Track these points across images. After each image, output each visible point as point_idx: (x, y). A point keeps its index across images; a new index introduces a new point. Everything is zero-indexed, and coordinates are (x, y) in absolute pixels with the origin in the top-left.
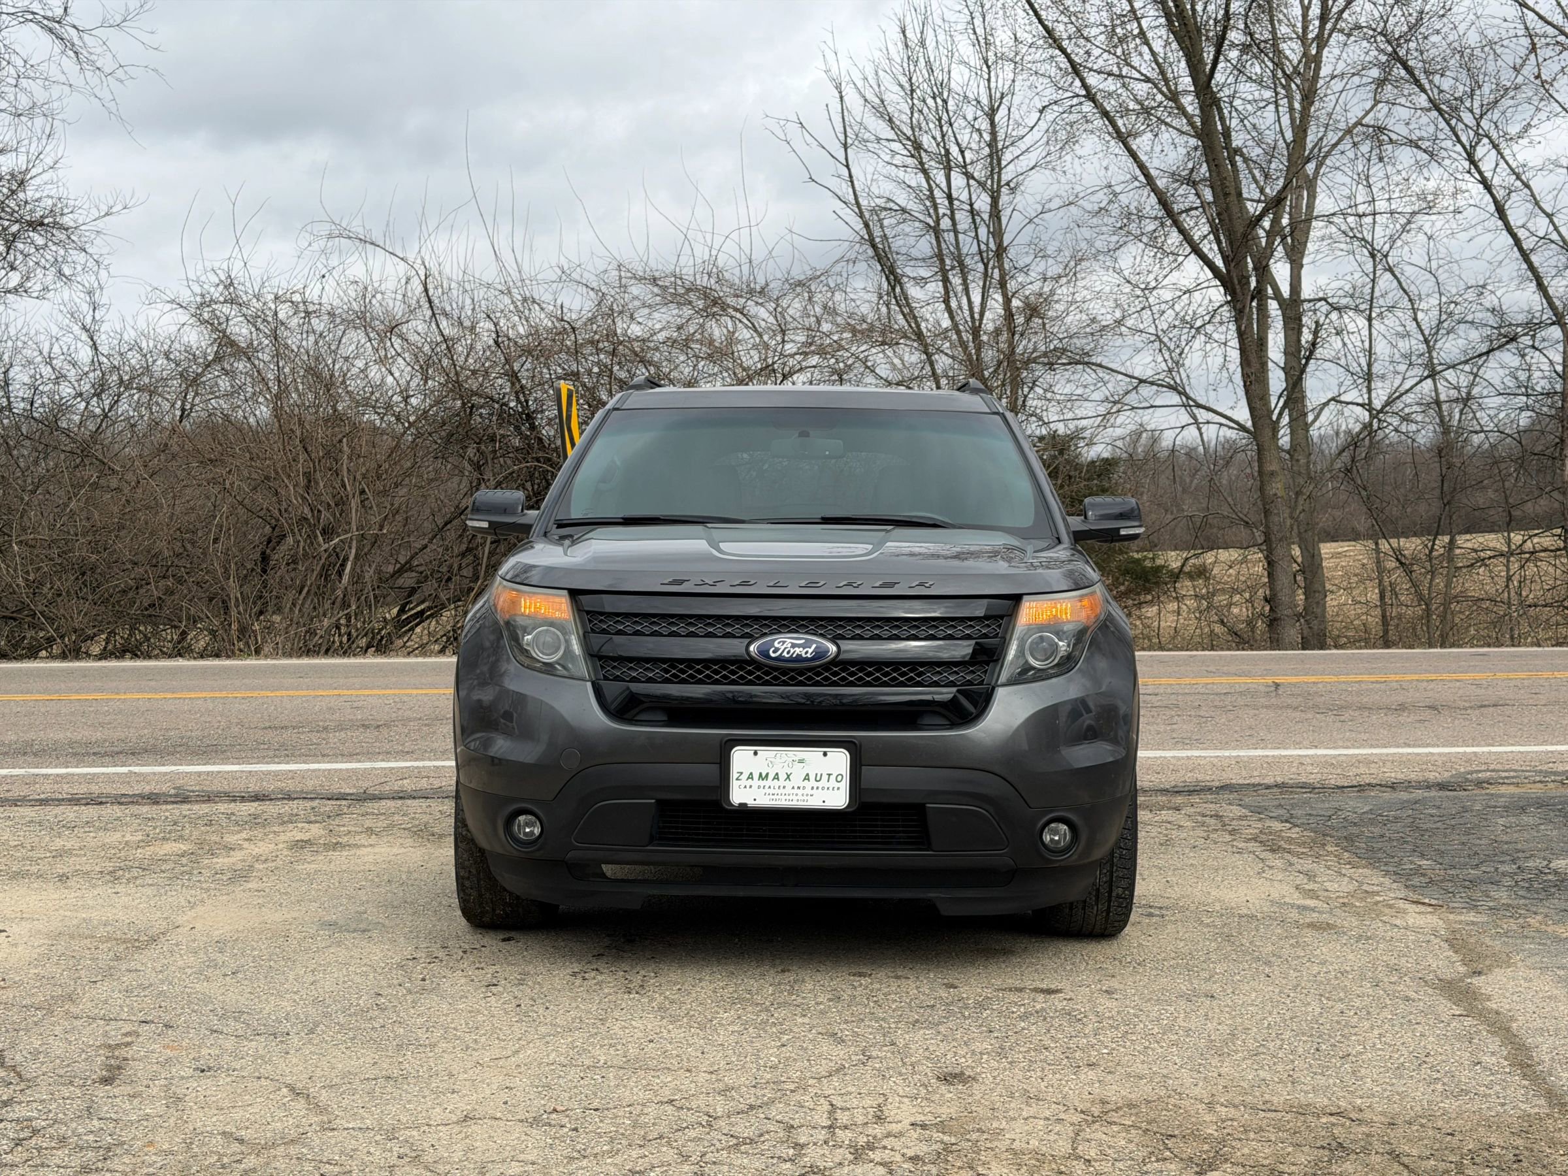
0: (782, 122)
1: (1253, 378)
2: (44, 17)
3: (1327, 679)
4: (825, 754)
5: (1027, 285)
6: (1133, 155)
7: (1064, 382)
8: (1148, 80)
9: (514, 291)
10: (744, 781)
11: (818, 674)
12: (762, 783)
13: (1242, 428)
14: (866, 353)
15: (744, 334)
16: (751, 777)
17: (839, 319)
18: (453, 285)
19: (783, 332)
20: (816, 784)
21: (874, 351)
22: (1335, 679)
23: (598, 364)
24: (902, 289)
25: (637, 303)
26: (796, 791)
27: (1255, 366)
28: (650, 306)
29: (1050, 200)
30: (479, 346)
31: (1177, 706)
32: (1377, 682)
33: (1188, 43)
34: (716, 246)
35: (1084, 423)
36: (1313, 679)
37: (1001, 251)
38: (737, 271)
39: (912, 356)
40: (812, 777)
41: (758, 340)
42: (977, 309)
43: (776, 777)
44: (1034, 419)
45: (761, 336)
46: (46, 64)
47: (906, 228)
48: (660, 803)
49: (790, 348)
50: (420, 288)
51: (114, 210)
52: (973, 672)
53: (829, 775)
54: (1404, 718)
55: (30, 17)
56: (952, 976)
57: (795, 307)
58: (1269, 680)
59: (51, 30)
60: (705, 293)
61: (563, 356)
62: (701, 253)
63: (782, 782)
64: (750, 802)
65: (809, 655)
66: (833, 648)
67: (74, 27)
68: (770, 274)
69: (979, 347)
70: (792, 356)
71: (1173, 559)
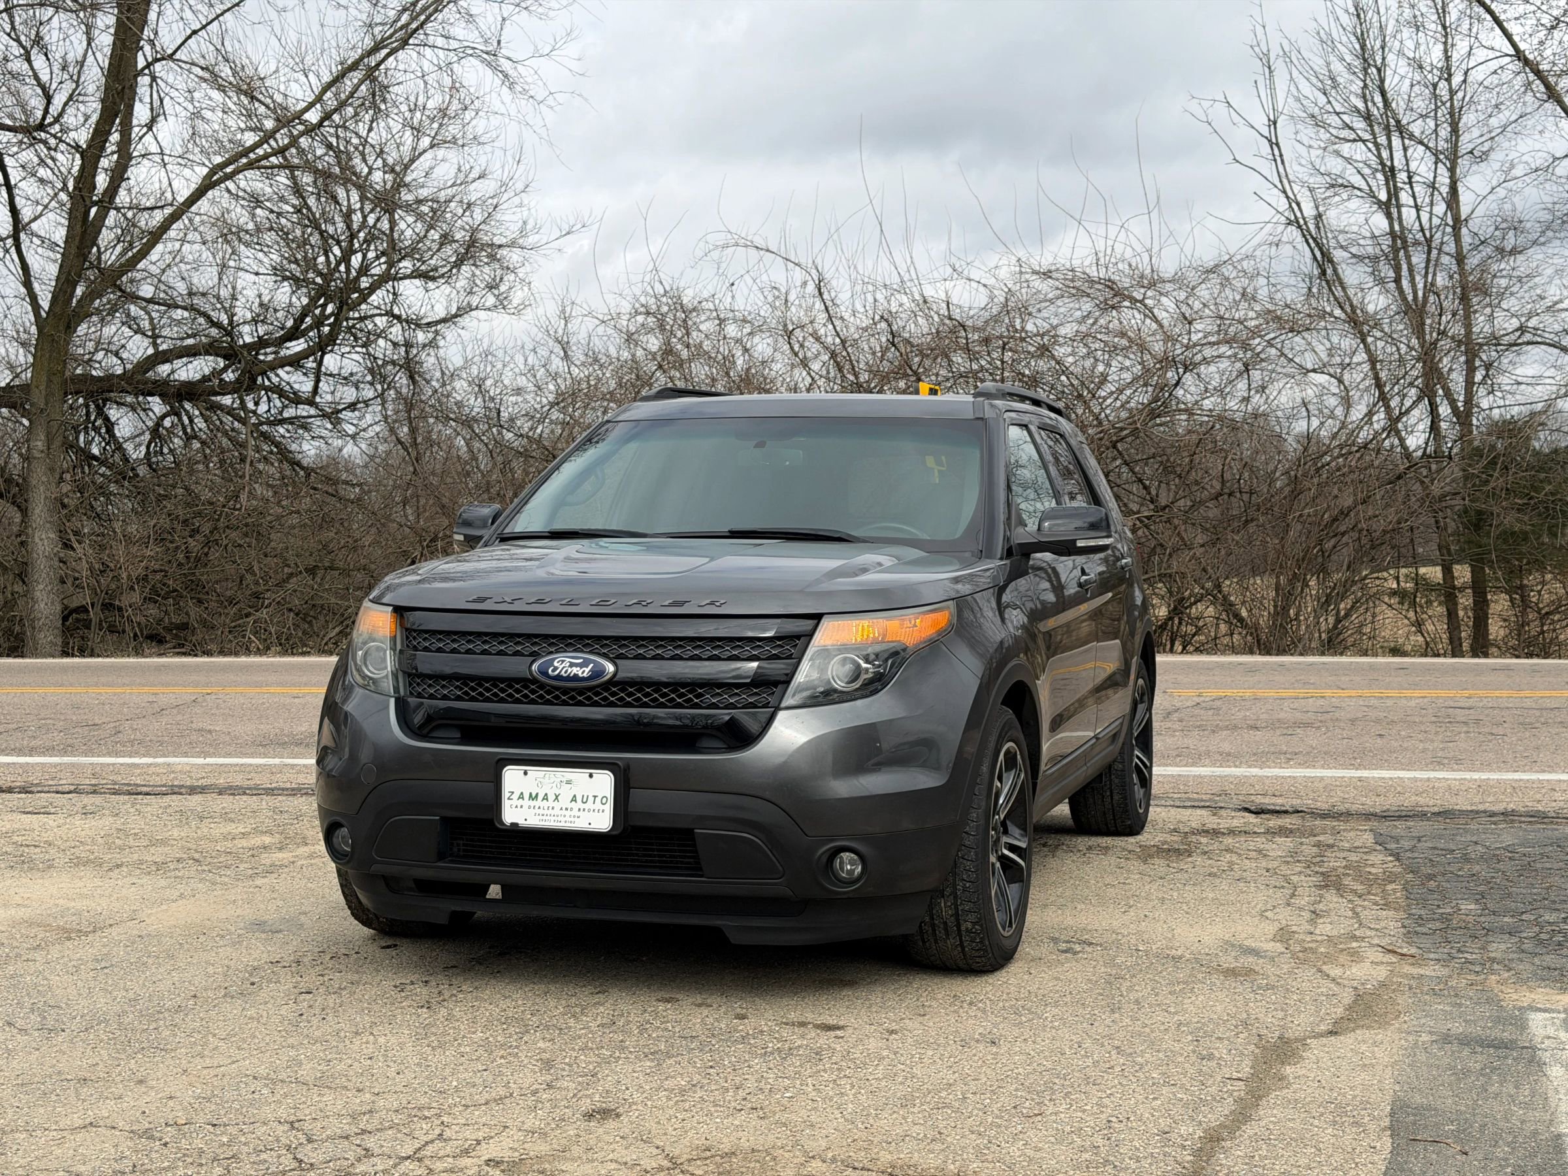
0: (1207, 103)
2: (483, 51)
4: (591, 776)
10: (515, 802)
11: (597, 694)
12: (532, 803)
16: (521, 797)
19: (1190, 322)
20: (582, 806)
26: (564, 812)
40: (579, 799)
43: (546, 798)
45: (1162, 326)
48: (445, 820)
52: (756, 694)
53: (595, 797)
56: (738, 1006)
59: (489, 64)
63: (550, 803)
64: (522, 822)
65: (585, 675)
66: (610, 668)
67: (507, 58)
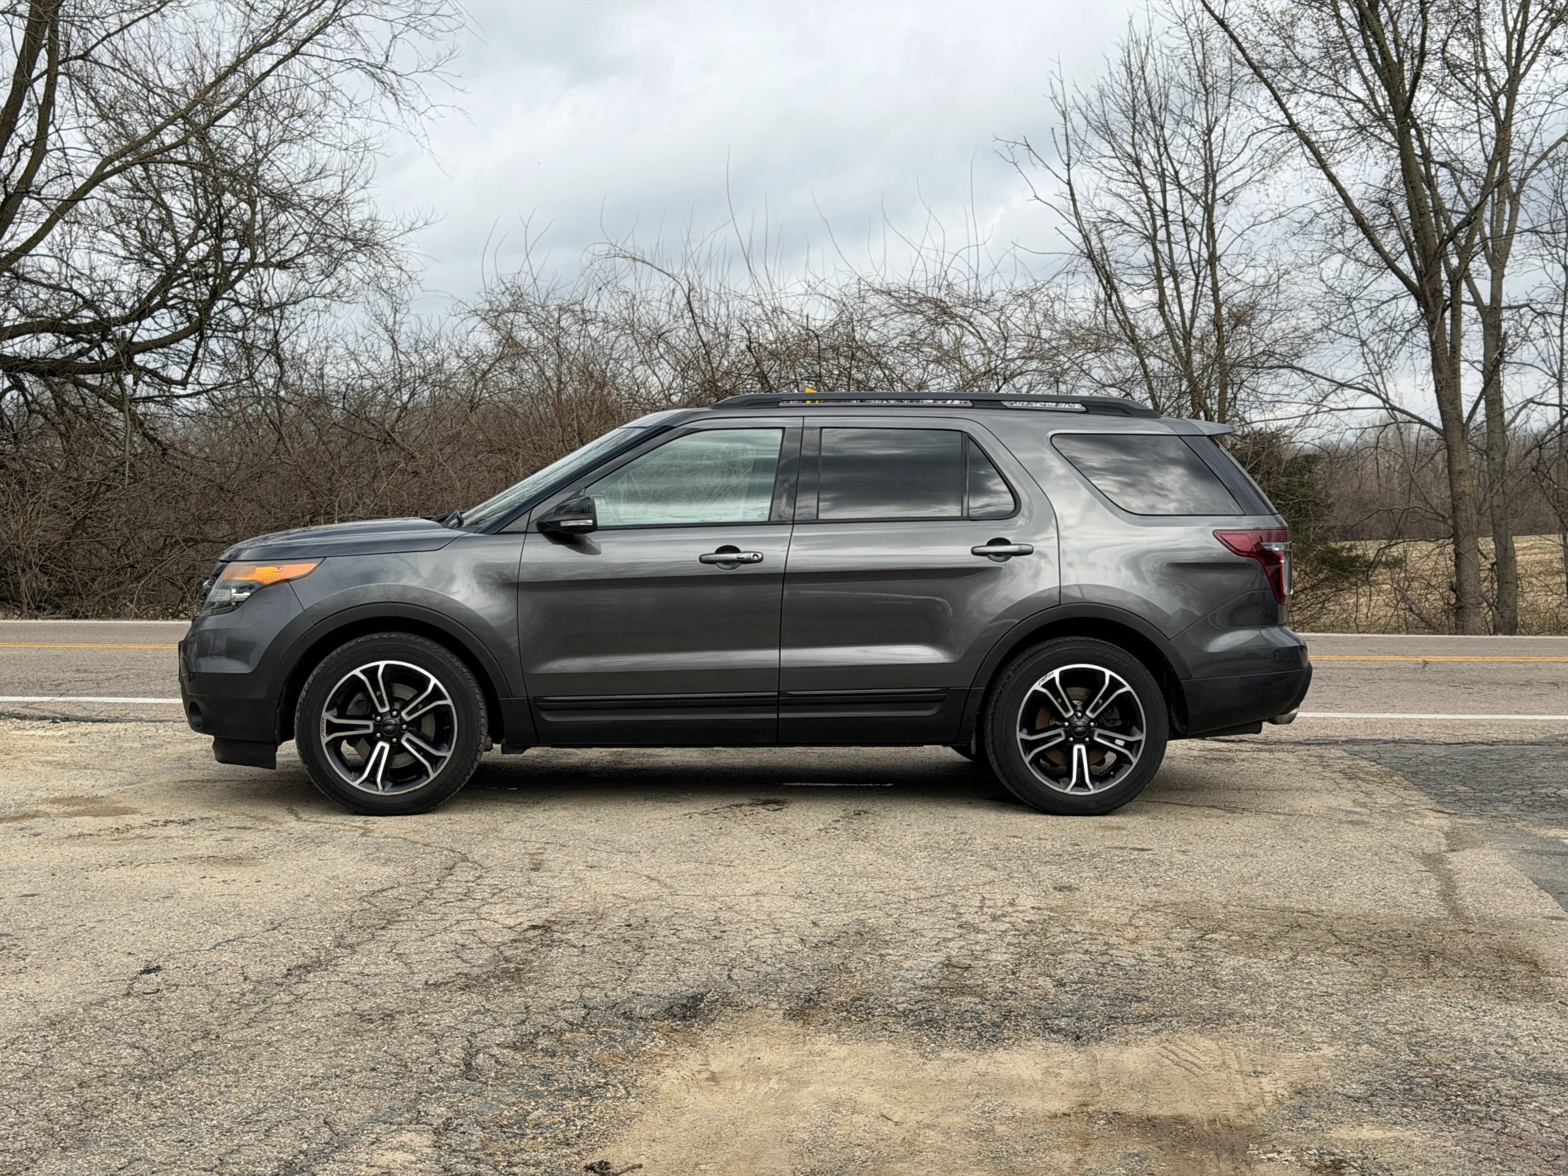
0: (1010, 145)
1: (1444, 383)
2: (368, 64)
3: (1472, 659)
5: (1234, 292)
6: (1332, 179)
7: (1268, 385)
8: (1359, 100)
9: (766, 303)
13: (1435, 429)
14: (1081, 359)
15: (970, 339)
17: (1058, 326)
18: (711, 295)
19: (1006, 339)
21: (1090, 356)
22: (1480, 659)
23: (838, 366)
24: (1118, 297)
25: (875, 313)
27: (1447, 372)
28: (885, 316)
29: (1262, 213)
30: (732, 350)
31: (1330, 678)
32: (1517, 663)
33: (1387, 74)
34: (946, 263)
35: (1284, 423)
36: (1460, 659)
37: (1213, 260)
38: (965, 285)
39: (1127, 361)
41: (982, 346)
42: (1188, 314)
44: (1237, 419)
45: (985, 342)
46: (368, 103)
47: (1126, 238)
49: (1011, 353)
50: (684, 301)
51: (416, 225)
54: (1528, 691)
55: (356, 64)
57: (1018, 316)
58: (1420, 659)
59: (373, 75)
60: (937, 303)
61: (808, 359)
62: (934, 269)
67: (394, 72)
68: (997, 286)
69: (1189, 353)
70: (1013, 360)
71: (1369, 549)
